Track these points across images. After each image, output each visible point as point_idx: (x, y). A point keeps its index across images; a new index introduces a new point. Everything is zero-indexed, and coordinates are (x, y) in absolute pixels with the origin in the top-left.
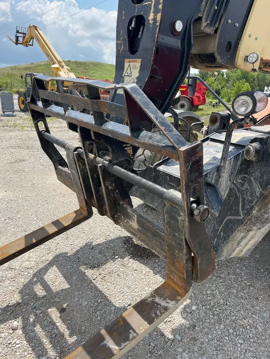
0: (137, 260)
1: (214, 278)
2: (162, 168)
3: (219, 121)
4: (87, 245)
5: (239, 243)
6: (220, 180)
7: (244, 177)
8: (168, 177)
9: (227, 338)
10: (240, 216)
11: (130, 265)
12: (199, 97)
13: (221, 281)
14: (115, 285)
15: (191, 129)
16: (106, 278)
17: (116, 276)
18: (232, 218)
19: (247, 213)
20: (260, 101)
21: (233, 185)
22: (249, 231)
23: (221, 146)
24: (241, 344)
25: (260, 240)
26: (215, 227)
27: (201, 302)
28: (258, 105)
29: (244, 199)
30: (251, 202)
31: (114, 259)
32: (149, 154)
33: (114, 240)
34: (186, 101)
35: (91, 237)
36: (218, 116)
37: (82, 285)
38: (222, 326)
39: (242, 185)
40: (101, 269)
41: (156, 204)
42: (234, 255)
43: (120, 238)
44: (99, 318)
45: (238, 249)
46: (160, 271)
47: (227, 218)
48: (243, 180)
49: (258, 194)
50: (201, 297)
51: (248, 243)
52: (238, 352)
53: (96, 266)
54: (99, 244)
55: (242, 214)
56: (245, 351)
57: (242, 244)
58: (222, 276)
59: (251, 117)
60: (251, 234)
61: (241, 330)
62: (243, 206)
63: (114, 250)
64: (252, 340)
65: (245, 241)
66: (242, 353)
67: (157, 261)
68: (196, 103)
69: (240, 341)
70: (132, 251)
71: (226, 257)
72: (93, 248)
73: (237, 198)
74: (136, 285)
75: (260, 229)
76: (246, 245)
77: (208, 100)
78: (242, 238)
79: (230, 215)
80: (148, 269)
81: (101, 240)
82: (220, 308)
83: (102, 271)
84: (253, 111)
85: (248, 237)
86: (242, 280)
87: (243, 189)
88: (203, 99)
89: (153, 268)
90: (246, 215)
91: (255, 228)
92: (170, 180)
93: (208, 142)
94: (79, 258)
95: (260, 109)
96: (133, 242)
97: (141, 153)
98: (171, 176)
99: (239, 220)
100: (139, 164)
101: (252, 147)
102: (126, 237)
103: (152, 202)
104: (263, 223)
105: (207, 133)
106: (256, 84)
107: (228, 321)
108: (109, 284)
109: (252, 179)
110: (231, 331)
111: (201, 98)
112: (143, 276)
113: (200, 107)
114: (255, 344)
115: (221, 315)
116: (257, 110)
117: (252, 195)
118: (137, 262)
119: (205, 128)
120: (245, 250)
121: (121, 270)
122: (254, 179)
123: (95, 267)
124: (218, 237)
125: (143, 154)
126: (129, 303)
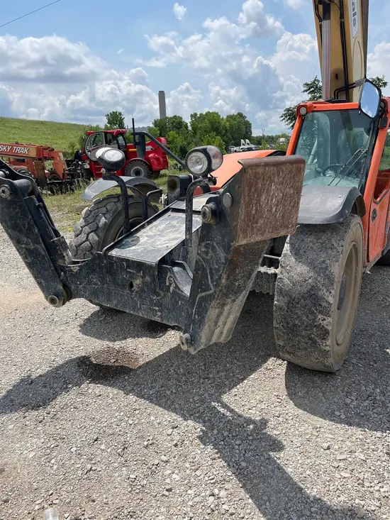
0: (99, 383)
1: (202, 380)
2: (115, 253)
3: (179, 186)
4: (22, 380)
5: (216, 323)
6: (189, 256)
7: (208, 244)
8: (124, 263)
9: (222, 443)
10: (211, 289)
11: (90, 391)
12: (158, 159)
13: (210, 382)
14: (72, 421)
15: (147, 200)
16: (58, 416)
17: (72, 410)
18: (203, 294)
19: (216, 285)
20: (215, 156)
21: (198, 256)
22: (224, 305)
23: (183, 215)
24: (239, 445)
25: (238, 314)
26: (188, 312)
27: (188, 412)
28: (213, 161)
29: (211, 269)
30: (218, 270)
31: (66, 389)
32: (96, 238)
33: (62, 365)
34: (141, 166)
35: (28, 369)
36: (176, 179)
37: (23, 433)
38: (215, 432)
39: (207, 253)
40: (49, 407)
41: (115, 302)
42: (214, 340)
43: (71, 361)
44: (55, 467)
45: (217, 331)
46: (133, 389)
47: (199, 296)
48: (207, 248)
49: (223, 261)
50: (187, 406)
51: (226, 322)
52: (237, 455)
53: (41, 404)
54: (40, 376)
55: (212, 287)
56: (244, 452)
57: (220, 323)
58: (211, 376)
59: (209, 176)
60: (227, 308)
61: (237, 429)
62: (211, 278)
63: (65, 378)
64: (250, 438)
65: (222, 318)
66: (242, 455)
67: (126, 378)
68: (155, 167)
69: (238, 442)
70: (92, 374)
71: (206, 345)
72: (32, 382)
73: (204, 270)
74: (102, 413)
75: (234, 301)
76: (225, 324)
77: (171, 162)
78: (219, 316)
79: (201, 292)
80: (115, 391)
81: (44, 369)
82: (210, 412)
83: (51, 408)
84: (210, 169)
85: (225, 313)
86: (234, 375)
87: (208, 258)
88: (164, 161)
89: (123, 388)
90: (216, 286)
91: (229, 300)
92: (128, 267)
93: (170, 213)
94: (12, 401)
95: (217, 166)
96: (91, 362)
97: (84, 239)
98: (127, 261)
99: (211, 295)
100: (84, 255)
101: (208, 208)
102: (79, 358)
103: (109, 300)
104: (236, 293)
105: (167, 202)
106: (230, 136)
107: (221, 425)
108: (64, 422)
109: (215, 244)
110: (226, 434)
111: (161, 159)
112: (111, 401)
113: (162, 172)
114: (254, 442)
115: (213, 419)
116: (213, 168)
117: (217, 263)
118: (99, 385)
119: (164, 197)
120: (225, 331)
121: (79, 400)
122: (217, 244)
123: (40, 406)
124: (194, 322)
125: (87, 240)
126: (95, 438)
